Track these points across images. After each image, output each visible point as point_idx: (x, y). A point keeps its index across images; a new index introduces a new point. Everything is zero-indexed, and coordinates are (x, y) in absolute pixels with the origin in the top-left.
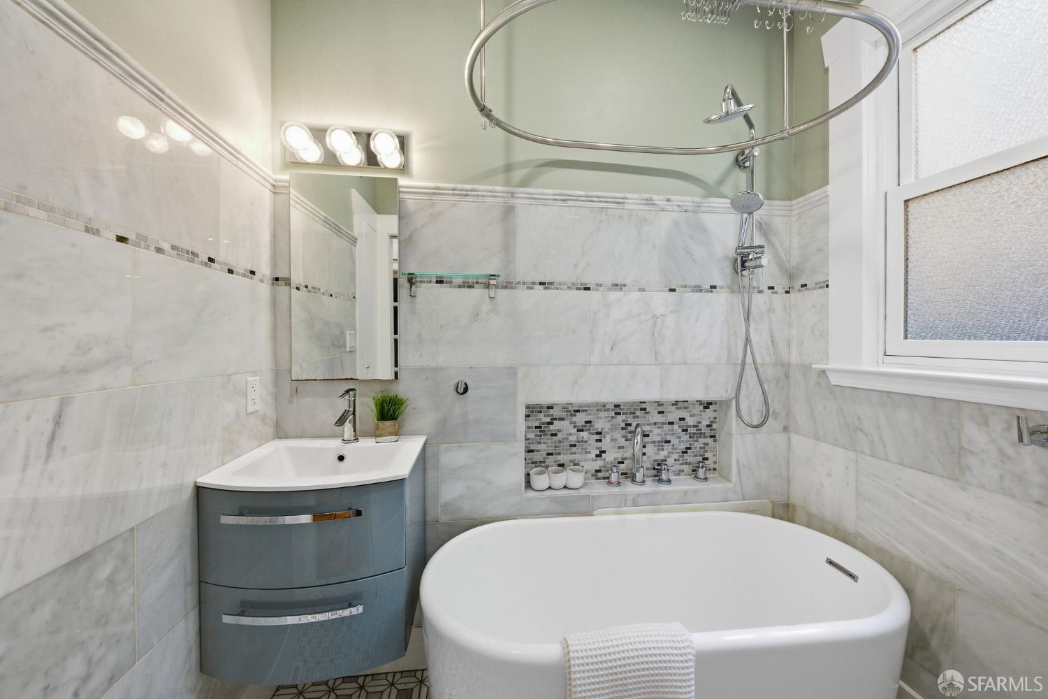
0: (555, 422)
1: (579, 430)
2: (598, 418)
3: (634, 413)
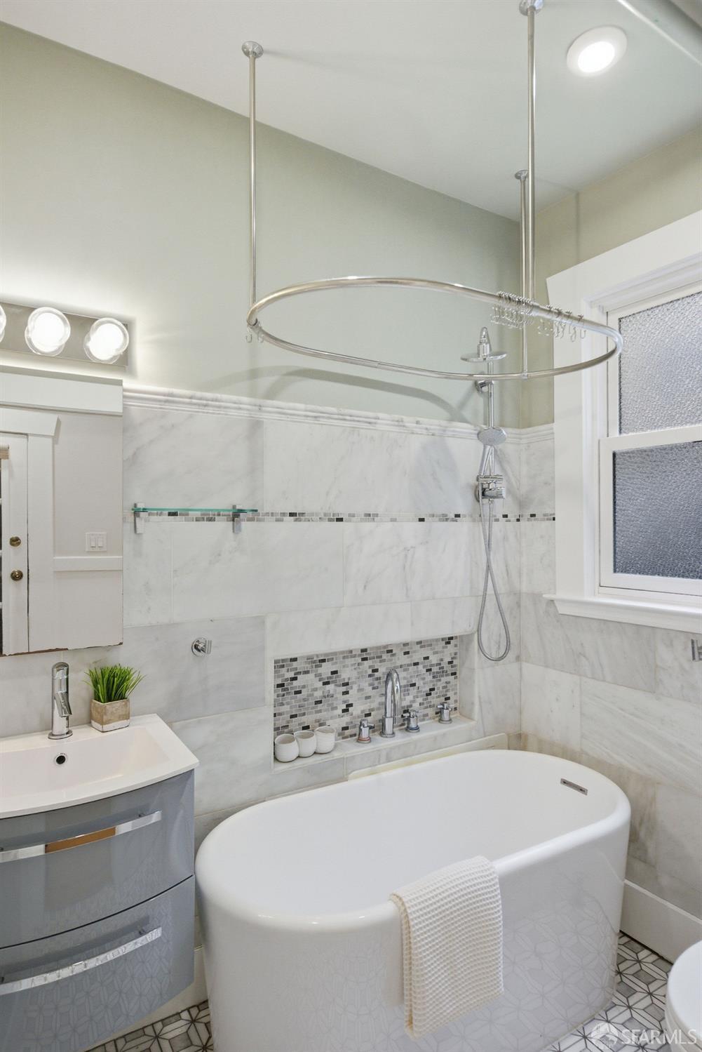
0: (299, 676)
1: (325, 684)
2: (344, 666)
3: (381, 657)
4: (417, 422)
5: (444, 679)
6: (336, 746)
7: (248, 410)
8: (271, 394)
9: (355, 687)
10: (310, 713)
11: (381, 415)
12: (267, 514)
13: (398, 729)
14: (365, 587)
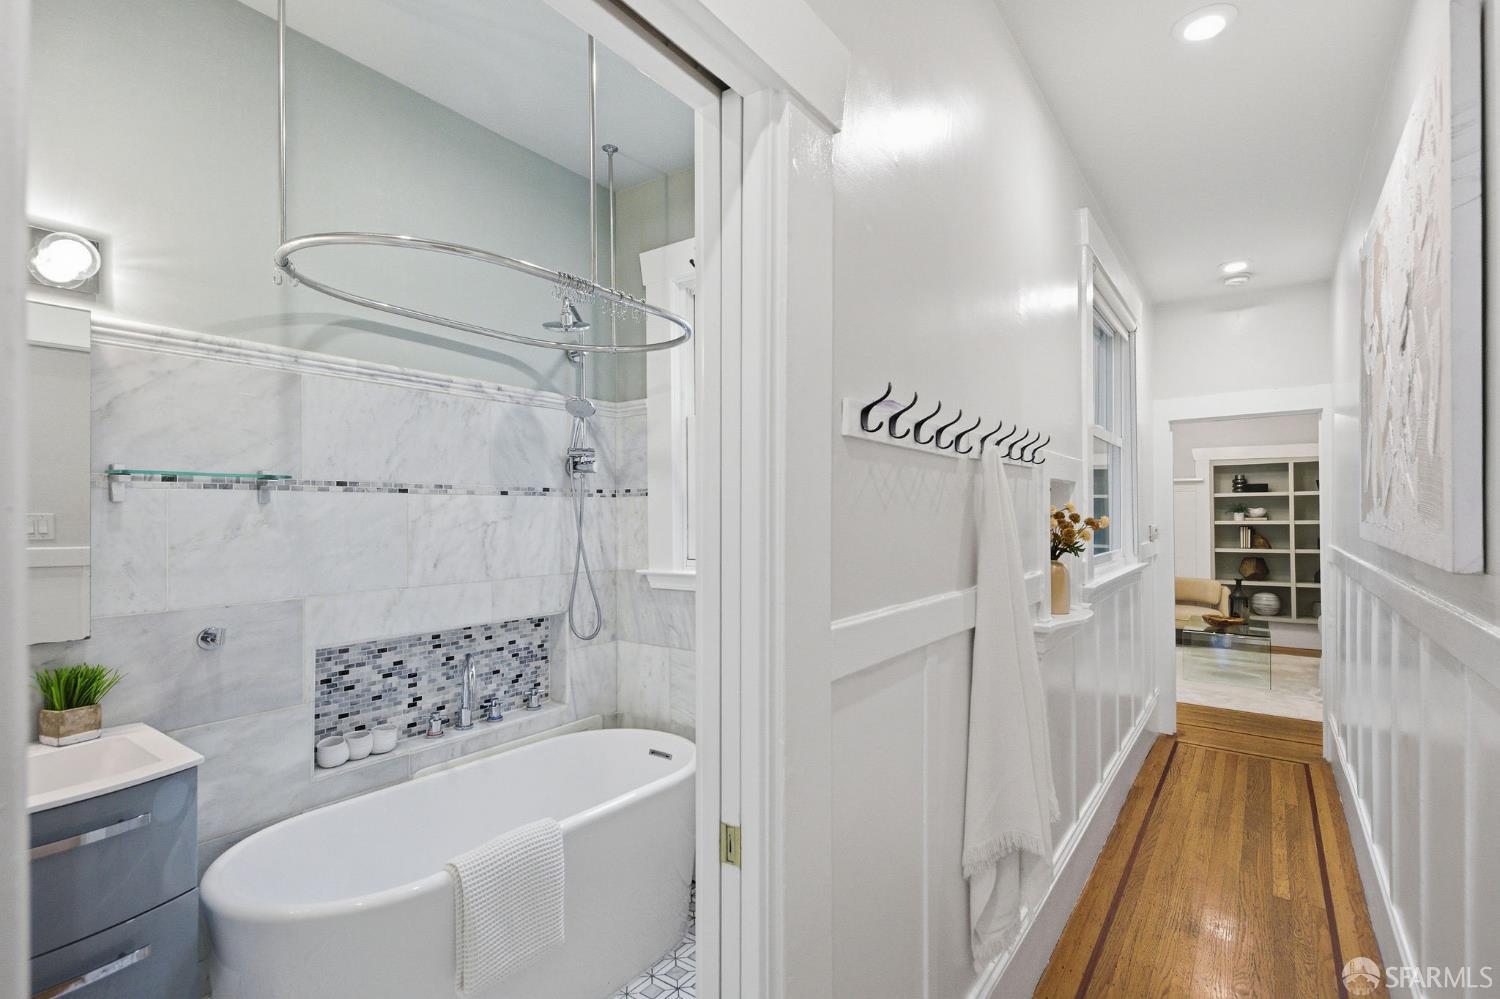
0: (351, 670)
1: (385, 676)
2: (410, 656)
3: (457, 643)
4: (499, 389)
5: (533, 664)
6: (398, 746)
7: (280, 361)
8: (312, 344)
9: (425, 678)
10: (365, 711)
11: (455, 378)
12: (307, 482)
13: (477, 721)
14: (435, 565)
